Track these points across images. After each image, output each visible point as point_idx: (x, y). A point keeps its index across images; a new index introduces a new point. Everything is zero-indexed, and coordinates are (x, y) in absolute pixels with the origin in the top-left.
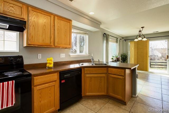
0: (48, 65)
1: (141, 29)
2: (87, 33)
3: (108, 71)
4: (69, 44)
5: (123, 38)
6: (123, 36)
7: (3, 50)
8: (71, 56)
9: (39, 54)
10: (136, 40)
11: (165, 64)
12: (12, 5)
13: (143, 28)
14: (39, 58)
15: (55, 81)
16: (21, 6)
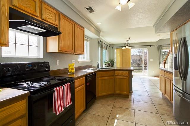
0: (70, 71)
1: (128, 39)
2: (89, 40)
3: (114, 73)
4: (83, 51)
5: (110, 45)
6: (110, 44)
7: (28, 55)
8: (79, 62)
9: (58, 61)
10: (124, 48)
11: (141, 68)
12: (50, 12)
13: (129, 38)
14: (58, 64)
15: (83, 84)
16: (56, 13)
